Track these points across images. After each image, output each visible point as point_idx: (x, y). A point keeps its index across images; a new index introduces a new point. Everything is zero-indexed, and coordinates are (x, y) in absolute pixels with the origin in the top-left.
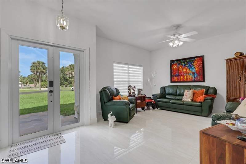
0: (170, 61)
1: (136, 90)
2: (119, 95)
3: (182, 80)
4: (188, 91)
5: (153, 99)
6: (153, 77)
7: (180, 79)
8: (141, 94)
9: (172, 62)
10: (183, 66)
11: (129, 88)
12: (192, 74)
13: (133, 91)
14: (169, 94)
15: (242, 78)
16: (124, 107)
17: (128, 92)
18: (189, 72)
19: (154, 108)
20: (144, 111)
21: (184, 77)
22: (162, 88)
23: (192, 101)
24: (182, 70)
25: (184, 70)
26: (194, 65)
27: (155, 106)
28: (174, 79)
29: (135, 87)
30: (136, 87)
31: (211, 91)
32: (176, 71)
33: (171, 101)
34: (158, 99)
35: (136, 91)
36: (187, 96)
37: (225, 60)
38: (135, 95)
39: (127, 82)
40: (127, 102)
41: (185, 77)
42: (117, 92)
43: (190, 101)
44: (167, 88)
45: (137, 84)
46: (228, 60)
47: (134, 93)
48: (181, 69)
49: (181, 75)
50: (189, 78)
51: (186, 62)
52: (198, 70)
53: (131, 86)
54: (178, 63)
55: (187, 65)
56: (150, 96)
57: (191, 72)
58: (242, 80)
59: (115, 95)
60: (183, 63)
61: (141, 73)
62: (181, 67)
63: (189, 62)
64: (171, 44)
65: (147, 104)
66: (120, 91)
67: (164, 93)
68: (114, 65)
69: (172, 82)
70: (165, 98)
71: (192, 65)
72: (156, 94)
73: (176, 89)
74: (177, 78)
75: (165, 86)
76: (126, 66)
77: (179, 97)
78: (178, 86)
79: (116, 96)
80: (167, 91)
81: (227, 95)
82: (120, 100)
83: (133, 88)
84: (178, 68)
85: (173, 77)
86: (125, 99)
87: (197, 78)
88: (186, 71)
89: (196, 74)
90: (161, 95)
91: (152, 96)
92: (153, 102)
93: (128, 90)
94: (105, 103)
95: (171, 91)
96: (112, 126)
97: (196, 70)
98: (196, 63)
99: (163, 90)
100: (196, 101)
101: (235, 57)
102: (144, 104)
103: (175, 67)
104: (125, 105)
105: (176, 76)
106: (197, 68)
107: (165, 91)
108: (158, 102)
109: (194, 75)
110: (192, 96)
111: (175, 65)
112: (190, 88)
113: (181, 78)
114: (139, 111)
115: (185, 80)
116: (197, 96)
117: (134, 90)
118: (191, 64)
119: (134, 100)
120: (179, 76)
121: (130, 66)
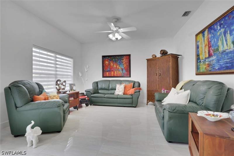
0: (102, 56)
1: (67, 85)
2: (43, 92)
3: (112, 75)
4: (120, 85)
5: (86, 95)
6: (86, 71)
7: (111, 75)
8: (74, 90)
9: (104, 57)
10: (114, 62)
11: (57, 83)
12: (121, 70)
13: (63, 87)
14: (102, 89)
15: (157, 75)
16: (57, 109)
17: (56, 88)
18: (119, 68)
19: (87, 105)
20: (78, 110)
21: (114, 72)
22: (94, 83)
23: (124, 94)
24: (113, 66)
25: (115, 66)
26: (123, 62)
27: (89, 103)
28: (105, 74)
29: (65, 82)
30: (67, 82)
31: (136, 85)
32: (108, 66)
33: (105, 96)
34: (92, 94)
35: (67, 87)
36: (119, 90)
37: (146, 59)
38: (67, 91)
39: (53, 76)
40: (61, 102)
41: (116, 73)
42: (39, 88)
43: (123, 94)
44: (100, 83)
45: (67, 78)
46: (148, 60)
47: (64, 89)
48: (112, 64)
49: (112, 71)
50: (119, 74)
51: (116, 59)
52: (126, 67)
53: (60, 81)
54: (109, 58)
55: (117, 61)
56: (83, 92)
57: (120, 68)
58: (157, 76)
59: (37, 93)
60: (114, 60)
61: (72, 65)
62: (112, 63)
63: (119, 59)
64: (111, 36)
65: (81, 101)
66: (44, 87)
67: (97, 88)
68: (34, 49)
69: (103, 77)
70: (98, 93)
71: (121, 62)
72: (89, 90)
73: (108, 84)
74: (108, 73)
75: (97, 81)
76: (53, 55)
77: (112, 92)
78: (110, 81)
79: (38, 95)
80: (99, 86)
81: (147, 87)
82: (48, 99)
83: (63, 83)
84: (109, 64)
85: (105, 72)
86: (55, 98)
87: (125, 74)
88: (117, 67)
89: (124, 70)
90: (94, 90)
91: (85, 91)
92: (86, 99)
93: (56, 85)
94: (16, 107)
95: (104, 86)
96: (34, 144)
97: (125, 66)
98: (125, 60)
99: (96, 85)
100: (126, 94)
101: (152, 58)
102: (78, 101)
103: (107, 62)
104: (58, 107)
105: (107, 71)
106: (125, 65)
107: (98, 86)
108: (92, 98)
109: (123, 71)
110: (124, 90)
111: (107, 60)
112: (121, 82)
113: (112, 73)
114: (72, 111)
115: (116, 75)
116: (127, 90)
117: (63, 85)
118: (121, 60)
119: (67, 99)
120: (110, 71)
121: (57, 56)
